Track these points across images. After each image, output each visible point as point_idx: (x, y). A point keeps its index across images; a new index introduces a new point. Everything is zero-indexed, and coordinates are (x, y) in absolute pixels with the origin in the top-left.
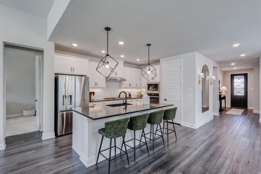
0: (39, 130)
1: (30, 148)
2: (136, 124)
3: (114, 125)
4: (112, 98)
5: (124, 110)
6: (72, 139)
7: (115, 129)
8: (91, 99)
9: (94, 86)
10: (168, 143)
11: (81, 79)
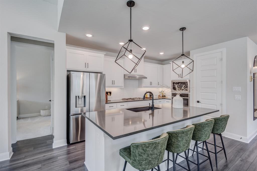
0: (52, 134)
1: (36, 160)
2: (176, 143)
3: (148, 149)
4: (131, 99)
5: (151, 116)
6: (85, 149)
7: (148, 156)
8: (108, 100)
9: (111, 85)
10: (217, 167)
11: (97, 76)
